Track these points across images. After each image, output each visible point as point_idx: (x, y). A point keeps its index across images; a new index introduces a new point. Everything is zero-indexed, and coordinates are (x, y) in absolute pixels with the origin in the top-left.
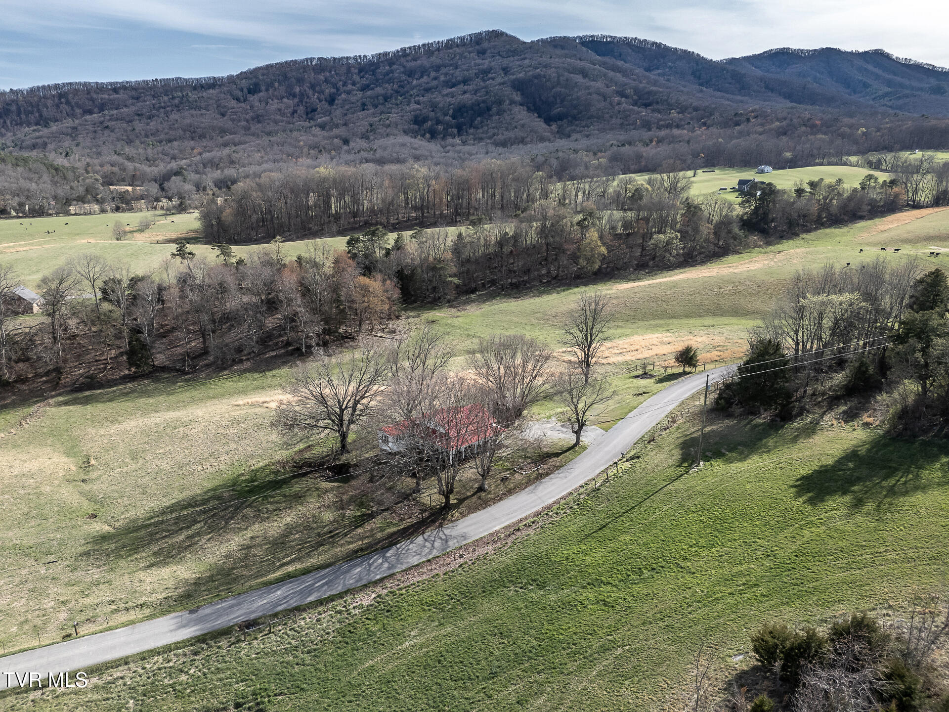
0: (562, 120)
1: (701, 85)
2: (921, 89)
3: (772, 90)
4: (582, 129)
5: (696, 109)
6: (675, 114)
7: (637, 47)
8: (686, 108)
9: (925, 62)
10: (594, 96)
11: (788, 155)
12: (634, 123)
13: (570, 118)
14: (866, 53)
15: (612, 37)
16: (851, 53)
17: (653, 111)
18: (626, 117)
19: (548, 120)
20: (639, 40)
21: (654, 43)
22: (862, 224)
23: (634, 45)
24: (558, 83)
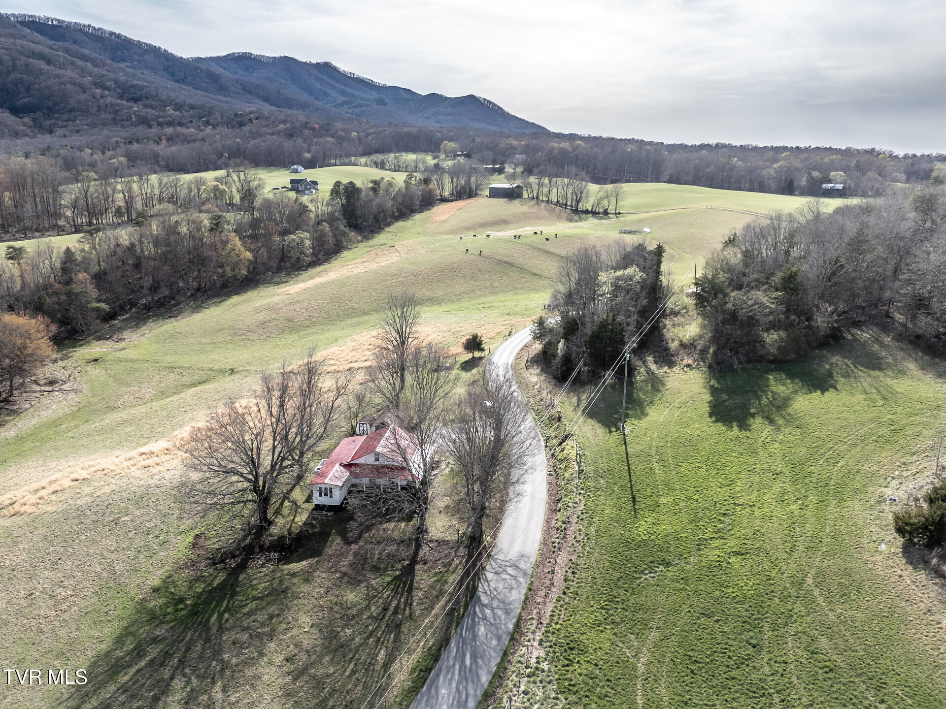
0: (35, 113)
1: (177, 81)
2: (369, 100)
3: (250, 93)
4: (65, 123)
5: (192, 107)
6: (171, 111)
7: (92, 34)
8: (181, 106)
9: (365, 77)
10: (69, 86)
11: (308, 155)
12: (129, 119)
13: (45, 111)
14: (318, 64)
15: (58, 20)
16: (306, 63)
17: (145, 106)
18: (117, 111)
19: (15, 111)
20: (94, 28)
21: (111, 34)
22: (418, 217)
23: (88, 33)
24: (15, 68)
